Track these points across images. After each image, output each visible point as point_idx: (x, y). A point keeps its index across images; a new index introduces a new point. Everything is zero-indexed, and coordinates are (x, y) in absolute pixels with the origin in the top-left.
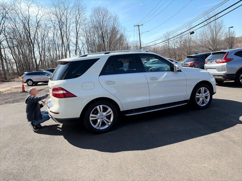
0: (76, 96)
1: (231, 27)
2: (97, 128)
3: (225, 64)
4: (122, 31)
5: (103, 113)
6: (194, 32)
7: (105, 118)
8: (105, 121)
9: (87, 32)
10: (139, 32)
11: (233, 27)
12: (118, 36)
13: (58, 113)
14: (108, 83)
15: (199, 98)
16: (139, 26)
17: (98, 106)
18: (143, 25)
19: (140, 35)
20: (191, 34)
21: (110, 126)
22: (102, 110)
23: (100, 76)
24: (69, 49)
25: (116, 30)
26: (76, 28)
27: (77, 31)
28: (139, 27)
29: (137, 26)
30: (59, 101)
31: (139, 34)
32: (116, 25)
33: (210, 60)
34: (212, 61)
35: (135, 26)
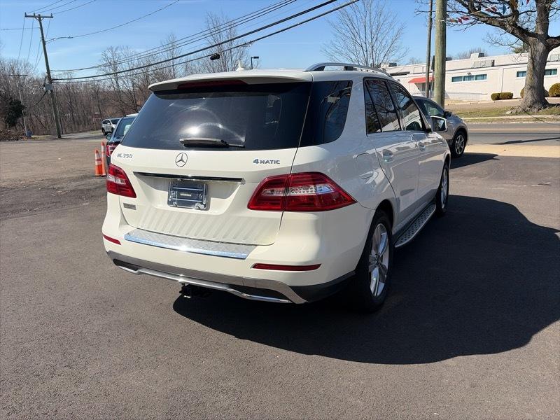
1: (255, 58)
2: (376, 294)
11: (258, 58)
18: (52, 17)
20: (212, 59)
28: (40, 20)
29: (34, 16)
31: (43, 40)
35: (26, 16)
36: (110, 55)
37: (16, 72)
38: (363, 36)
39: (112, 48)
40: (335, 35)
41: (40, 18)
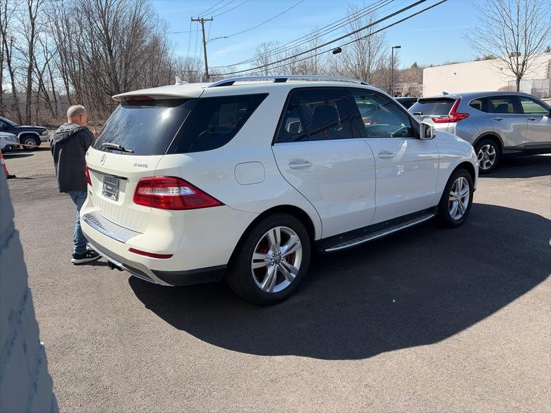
0: (222, 204)
1: (396, 47)
2: (268, 291)
3: (453, 125)
4: (157, 31)
5: (281, 248)
6: (341, 49)
7: (284, 262)
8: (284, 269)
9: (60, 24)
10: (204, 38)
11: (400, 47)
12: (148, 42)
13: (169, 256)
14: (296, 164)
15: (452, 202)
16: (202, 21)
17: (272, 230)
18: (212, 20)
19: (205, 44)
20: (334, 53)
21: (294, 282)
22: (279, 240)
23: (272, 145)
24: (9, 65)
25: (144, 26)
26: (30, 8)
27: (33, 17)
28: (203, 23)
29: (198, 20)
30: (172, 220)
31: (204, 40)
32: (143, 11)
33: (419, 114)
34: (424, 117)
35: (192, 20)
36: (262, 51)
37: (190, 68)
38: (514, 18)
39: (265, 44)
40: (480, 19)
41: (202, 20)
